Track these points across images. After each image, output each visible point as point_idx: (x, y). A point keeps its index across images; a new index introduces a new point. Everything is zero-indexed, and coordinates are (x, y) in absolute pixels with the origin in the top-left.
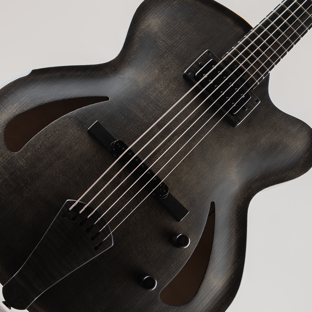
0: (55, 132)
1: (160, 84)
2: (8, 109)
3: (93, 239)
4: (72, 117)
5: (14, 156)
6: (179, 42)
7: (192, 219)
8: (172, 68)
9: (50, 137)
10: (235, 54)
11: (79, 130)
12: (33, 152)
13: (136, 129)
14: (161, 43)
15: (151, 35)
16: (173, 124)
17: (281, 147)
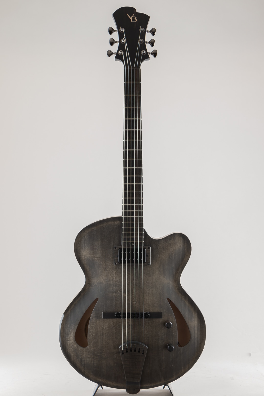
0: (93, 328)
1: (110, 276)
3: (139, 352)
4: (93, 318)
5: (88, 348)
6: (101, 252)
7: (165, 312)
8: (108, 265)
9: (93, 331)
10: (125, 239)
11: (100, 320)
12: (93, 341)
13: (117, 301)
14: (96, 259)
15: (89, 259)
17: (173, 253)
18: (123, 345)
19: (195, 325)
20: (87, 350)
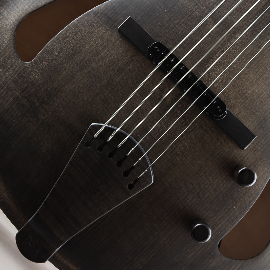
0: (77, 33)
2: (18, 5)
3: (126, 174)
4: (98, 13)
5: (26, 67)
7: (262, 146)
9: (71, 40)
11: (108, 30)
12: (50, 61)
13: (183, 25)
16: (235, 16)
18: (105, 126)
20: (21, 70)
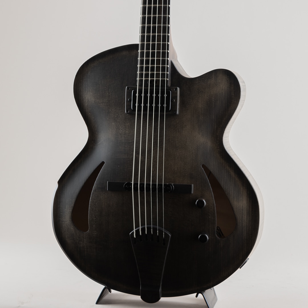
0: (95, 204)
1: (121, 129)
2: (65, 212)
3: (158, 241)
4: (96, 189)
5: (89, 233)
6: (110, 95)
8: (119, 114)
9: (96, 209)
10: (141, 75)
11: (105, 193)
12: (95, 223)
14: (102, 105)
15: (94, 105)
17: (213, 98)
18: (134, 231)
19: (244, 206)
20: (88, 236)
